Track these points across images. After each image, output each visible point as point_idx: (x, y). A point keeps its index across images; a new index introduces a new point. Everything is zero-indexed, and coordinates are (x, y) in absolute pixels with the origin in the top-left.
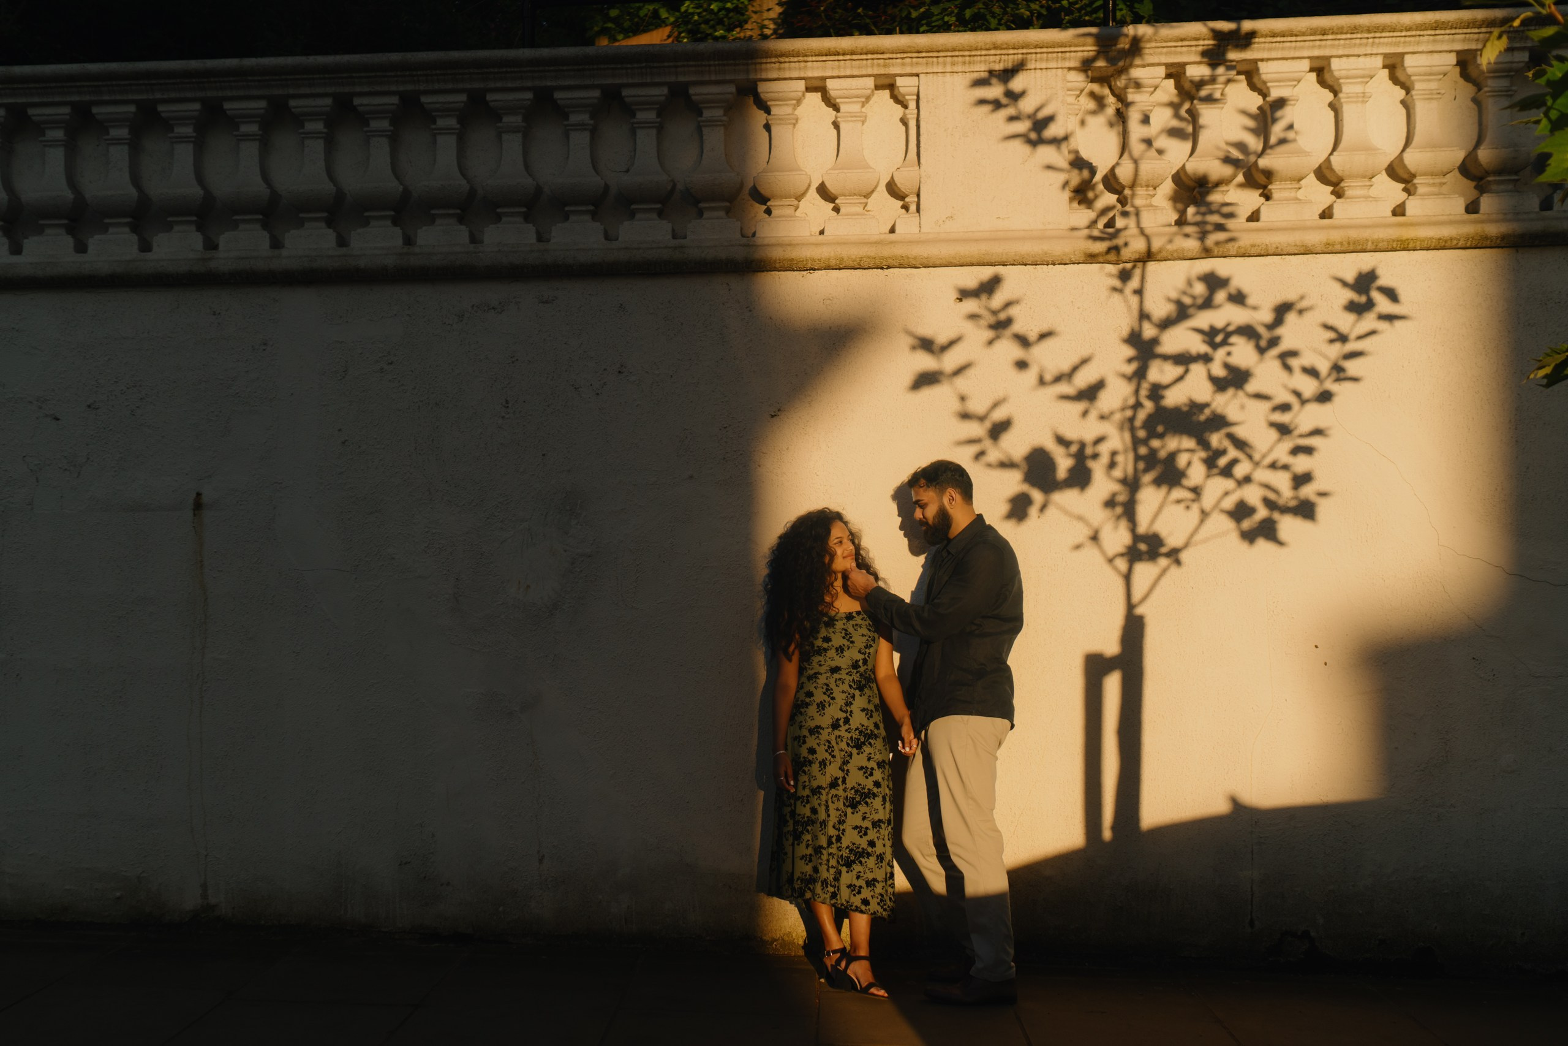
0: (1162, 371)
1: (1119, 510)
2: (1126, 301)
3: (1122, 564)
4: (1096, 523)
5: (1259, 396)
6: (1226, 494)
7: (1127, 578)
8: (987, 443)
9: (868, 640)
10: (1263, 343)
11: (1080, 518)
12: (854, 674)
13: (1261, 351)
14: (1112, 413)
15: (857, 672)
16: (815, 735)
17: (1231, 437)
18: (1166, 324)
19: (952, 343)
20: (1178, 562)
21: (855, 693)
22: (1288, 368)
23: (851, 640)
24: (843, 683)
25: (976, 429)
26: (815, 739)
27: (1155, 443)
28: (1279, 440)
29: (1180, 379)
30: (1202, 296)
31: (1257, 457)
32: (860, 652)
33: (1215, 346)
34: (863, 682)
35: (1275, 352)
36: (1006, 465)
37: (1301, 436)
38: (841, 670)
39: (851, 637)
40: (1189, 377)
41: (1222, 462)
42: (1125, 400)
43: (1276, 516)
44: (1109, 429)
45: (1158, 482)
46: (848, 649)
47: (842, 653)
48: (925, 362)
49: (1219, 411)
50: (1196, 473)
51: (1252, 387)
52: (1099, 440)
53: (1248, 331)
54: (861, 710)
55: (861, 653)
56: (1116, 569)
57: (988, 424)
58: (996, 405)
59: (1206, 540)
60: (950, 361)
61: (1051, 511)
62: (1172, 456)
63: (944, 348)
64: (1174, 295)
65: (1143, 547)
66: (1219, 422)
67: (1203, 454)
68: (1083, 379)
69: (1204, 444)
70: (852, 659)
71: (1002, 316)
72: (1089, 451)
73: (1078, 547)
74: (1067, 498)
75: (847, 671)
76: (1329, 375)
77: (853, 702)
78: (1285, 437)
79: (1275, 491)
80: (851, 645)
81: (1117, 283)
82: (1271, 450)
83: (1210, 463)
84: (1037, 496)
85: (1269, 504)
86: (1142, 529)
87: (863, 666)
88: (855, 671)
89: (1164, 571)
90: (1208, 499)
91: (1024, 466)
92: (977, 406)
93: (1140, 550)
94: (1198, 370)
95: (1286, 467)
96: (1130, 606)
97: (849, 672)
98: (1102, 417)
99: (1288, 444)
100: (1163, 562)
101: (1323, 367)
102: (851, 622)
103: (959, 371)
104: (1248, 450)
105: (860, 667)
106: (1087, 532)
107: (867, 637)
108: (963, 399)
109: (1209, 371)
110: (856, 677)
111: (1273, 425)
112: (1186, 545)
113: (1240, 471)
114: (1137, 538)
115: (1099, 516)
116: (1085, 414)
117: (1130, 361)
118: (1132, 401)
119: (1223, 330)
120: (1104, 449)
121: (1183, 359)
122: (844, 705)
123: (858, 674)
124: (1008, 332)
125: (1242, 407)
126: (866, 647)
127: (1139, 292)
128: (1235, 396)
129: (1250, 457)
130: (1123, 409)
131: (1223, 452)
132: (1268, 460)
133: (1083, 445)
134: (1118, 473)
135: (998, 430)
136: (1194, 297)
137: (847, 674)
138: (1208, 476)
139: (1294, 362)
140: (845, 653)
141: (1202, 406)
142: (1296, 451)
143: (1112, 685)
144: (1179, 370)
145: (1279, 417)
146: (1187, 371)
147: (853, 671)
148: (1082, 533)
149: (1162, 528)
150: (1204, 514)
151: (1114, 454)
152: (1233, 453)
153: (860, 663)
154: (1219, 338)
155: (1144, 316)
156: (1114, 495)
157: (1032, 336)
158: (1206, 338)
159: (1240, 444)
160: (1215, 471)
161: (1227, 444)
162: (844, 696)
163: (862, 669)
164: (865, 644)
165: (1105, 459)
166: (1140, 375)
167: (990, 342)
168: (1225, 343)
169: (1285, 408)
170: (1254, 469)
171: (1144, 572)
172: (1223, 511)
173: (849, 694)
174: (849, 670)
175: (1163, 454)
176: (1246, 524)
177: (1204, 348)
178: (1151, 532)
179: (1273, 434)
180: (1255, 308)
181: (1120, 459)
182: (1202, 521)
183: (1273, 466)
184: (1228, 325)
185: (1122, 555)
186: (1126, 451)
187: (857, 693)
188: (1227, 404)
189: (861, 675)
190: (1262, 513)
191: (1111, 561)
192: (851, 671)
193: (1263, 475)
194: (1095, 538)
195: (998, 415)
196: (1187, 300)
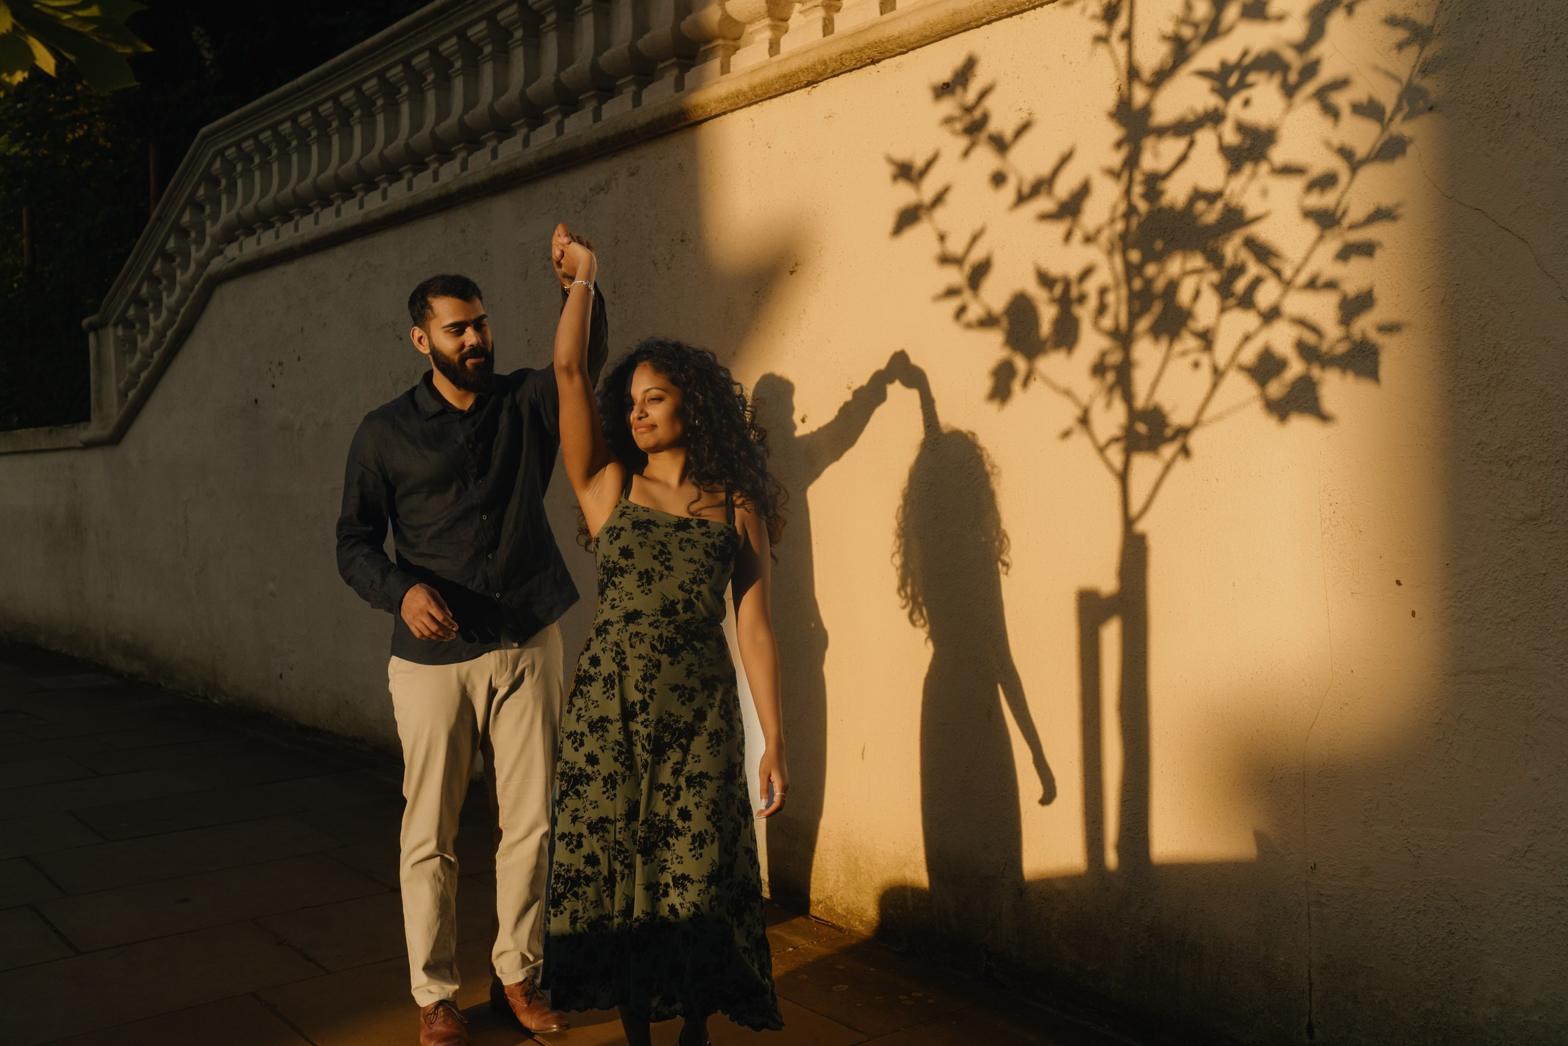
0: (1156, 155)
1: (1110, 377)
2: (1112, 52)
3: (1115, 455)
4: (1084, 398)
5: (1288, 170)
6: (1247, 338)
7: (1123, 477)
8: (967, 295)
9: (697, 570)
10: (1293, 77)
11: (1068, 393)
12: (664, 625)
13: (1289, 91)
14: (1099, 231)
15: (670, 623)
16: (597, 732)
17: (1251, 244)
18: (1161, 77)
19: (929, 164)
20: (1185, 451)
21: (661, 660)
22: (1331, 112)
23: (667, 564)
24: (642, 641)
25: (955, 276)
26: (598, 738)
27: (1151, 270)
28: (1321, 238)
29: (1183, 159)
30: (1205, 20)
31: (1288, 272)
32: (681, 587)
33: (1226, 93)
34: (680, 641)
35: (1311, 87)
36: (988, 322)
37: (1353, 227)
38: (641, 617)
39: (668, 560)
40: (1194, 154)
41: (1241, 285)
42: (1114, 208)
43: (1316, 372)
44: (1095, 254)
45: (1156, 331)
46: (661, 579)
47: (649, 584)
48: (905, 195)
49: (1234, 202)
50: (1206, 310)
51: (1279, 154)
52: (1087, 272)
53: (1270, 63)
54: (670, 689)
55: (683, 590)
56: (1109, 464)
57: (967, 268)
58: (975, 239)
59: (1219, 417)
60: (929, 188)
61: (1036, 385)
62: (1173, 287)
63: (923, 173)
64: (1169, 28)
65: (1142, 428)
66: (1234, 218)
67: (1214, 277)
68: (1064, 187)
69: (1215, 259)
70: (664, 597)
71: (977, 114)
72: (1074, 292)
73: (1066, 434)
74: (1052, 364)
75: (652, 619)
76: (1398, 108)
77: (656, 675)
78: (1328, 233)
79: (1314, 329)
80: (666, 572)
81: (1100, 28)
82: (1307, 259)
83: (1224, 289)
84: (1021, 364)
85: (1307, 352)
86: (1140, 402)
87: (685, 612)
88: (666, 620)
89: (1168, 467)
90: (1223, 351)
91: (1005, 323)
92: (956, 246)
93: (1138, 434)
94: (1206, 139)
95: (1331, 285)
96: (1128, 522)
97: (655, 621)
98: (1088, 239)
99: (1332, 245)
100: (1168, 451)
101: (1388, 99)
102: (682, 534)
103: (939, 199)
104: (1276, 263)
105: (678, 613)
106: (1077, 412)
107: (698, 566)
108: (942, 238)
109: (1220, 138)
110: (667, 631)
111: (1309, 214)
112: (1197, 423)
113: (1266, 296)
114: (1133, 415)
115: (1087, 388)
116: (1068, 237)
117: (1119, 145)
118: (1122, 207)
119: (1238, 65)
120: (1091, 286)
121: (1185, 128)
122: (640, 680)
123: (672, 626)
124: (983, 136)
125: (1265, 193)
126: (693, 581)
127: (1127, 36)
128: (1254, 175)
129: (1277, 273)
130: (1112, 221)
131: (1239, 270)
132: (1303, 278)
133: (1067, 284)
134: (1107, 322)
135: (979, 273)
136: (1196, 26)
137: (651, 625)
138: (1223, 310)
139: (1342, 99)
140: (653, 586)
141: (1211, 198)
142: (1345, 254)
143: (1111, 635)
144: (1180, 145)
145: (1315, 200)
146: (1191, 144)
147: (662, 619)
148: (1069, 414)
149: (1165, 398)
150: (1218, 374)
151: (1103, 291)
152: (1253, 269)
153: (679, 607)
154: (1233, 80)
155: (1133, 73)
156: (1103, 355)
157: (1008, 133)
158: (1217, 84)
159: (1263, 253)
160: (1232, 301)
161: (1245, 256)
162: (641, 664)
163: (683, 617)
164: (691, 576)
165: (1092, 302)
166: (1132, 162)
167: (966, 153)
168: (1242, 85)
169: (1326, 181)
170: (1284, 294)
171: (1145, 467)
172: (1242, 368)
173: (650, 661)
174: (656, 618)
175: (1160, 285)
176: (1275, 389)
177: (1212, 101)
178: (1151, 404)
179: (1310, 230)
180: (1281, 18)
181: (1111, 298)
182: (1215, 386)
183: (1312, 284)
184: (1245, 54)
185: (1115, 440)
186: (1117, 286)
187: (665, 659)
188: (1244, 190)
189: (678, 629)
190: (1296, 368)
191: (1101, 450)
192: (658, 621)
193: (1298, 303)
194: (1084, 420)
195: (977, 255)
196: (1187, 32)
